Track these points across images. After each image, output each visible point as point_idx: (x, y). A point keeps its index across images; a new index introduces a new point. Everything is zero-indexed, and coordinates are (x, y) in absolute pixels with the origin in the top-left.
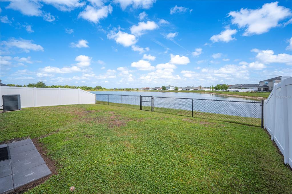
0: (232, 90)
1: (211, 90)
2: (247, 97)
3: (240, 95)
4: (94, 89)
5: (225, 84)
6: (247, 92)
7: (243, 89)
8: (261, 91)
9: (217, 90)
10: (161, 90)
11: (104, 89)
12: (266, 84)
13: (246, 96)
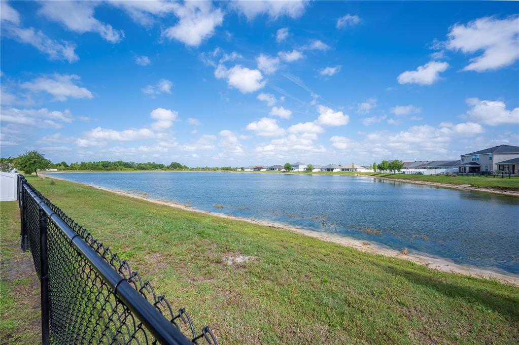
0: (410, 170)
1: (373, 171)
2: (439, 184)
3: (424, 181)
4: (168, 167)
5: (397, 161)
6: (438, 175)
7: (430, 168)
8: (465, 172)
9: (382, 172)
10: (284, 170)
11: (185, 167)
12: (475, 159)
13: (437, 182)
